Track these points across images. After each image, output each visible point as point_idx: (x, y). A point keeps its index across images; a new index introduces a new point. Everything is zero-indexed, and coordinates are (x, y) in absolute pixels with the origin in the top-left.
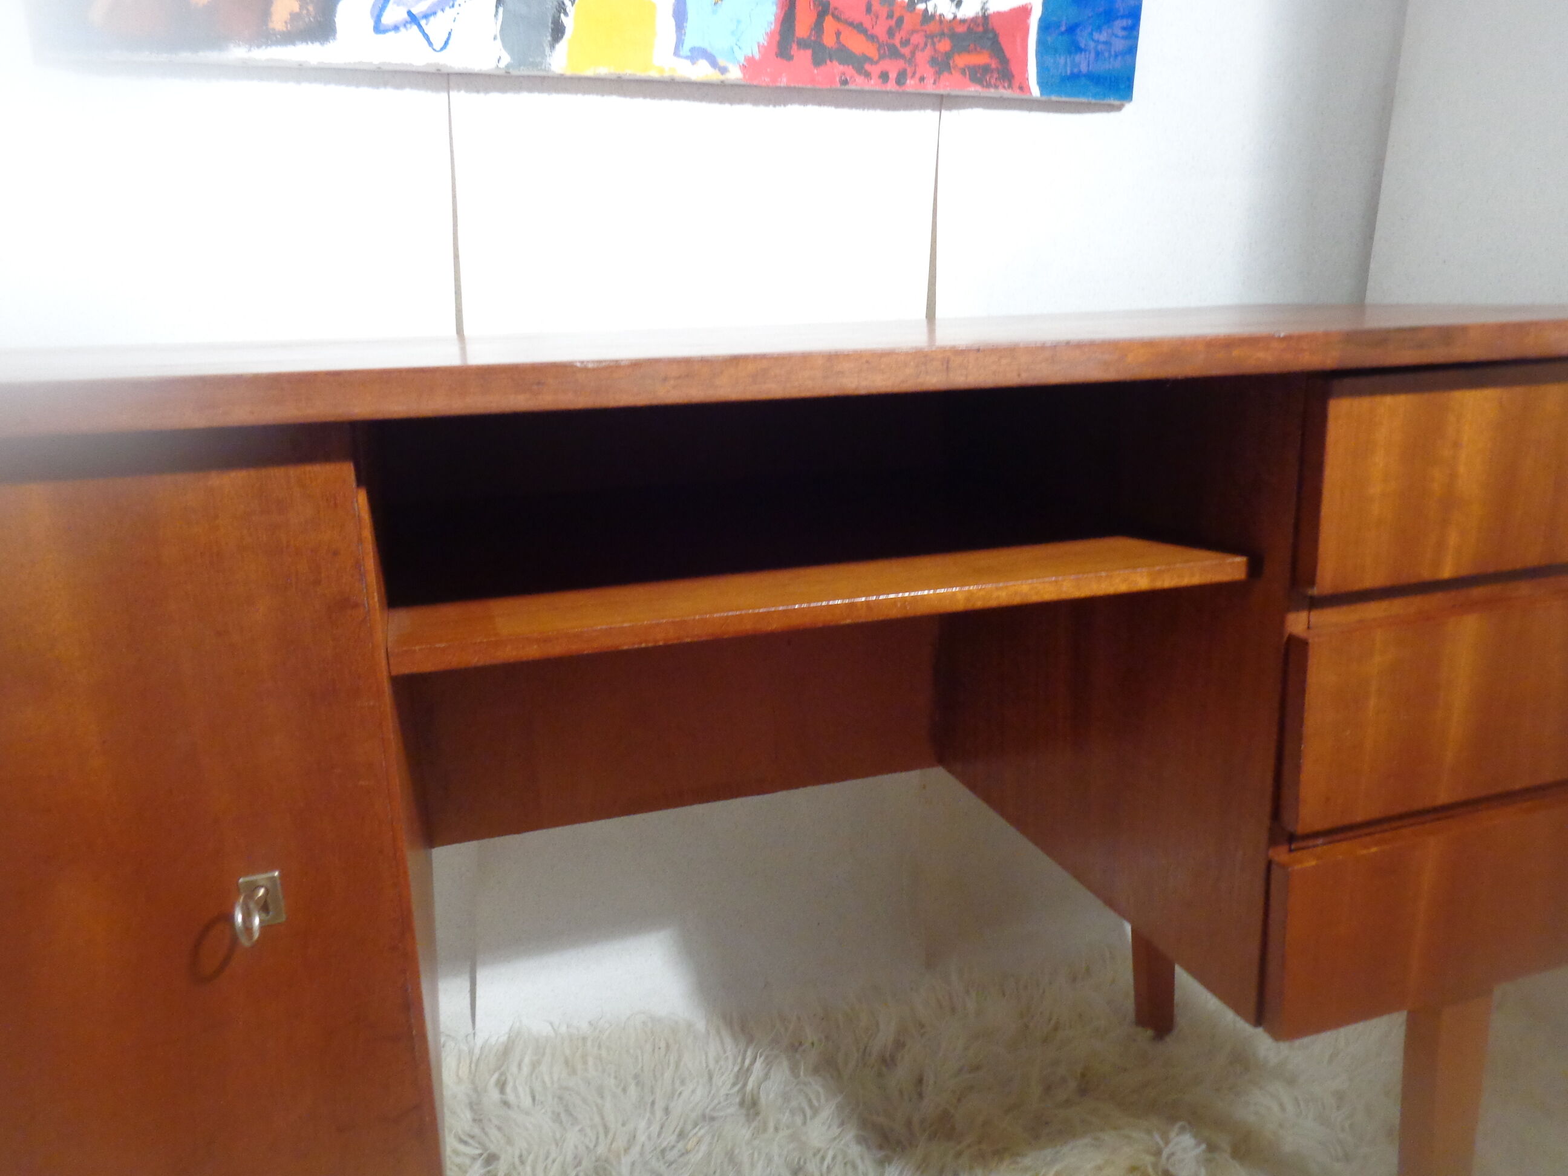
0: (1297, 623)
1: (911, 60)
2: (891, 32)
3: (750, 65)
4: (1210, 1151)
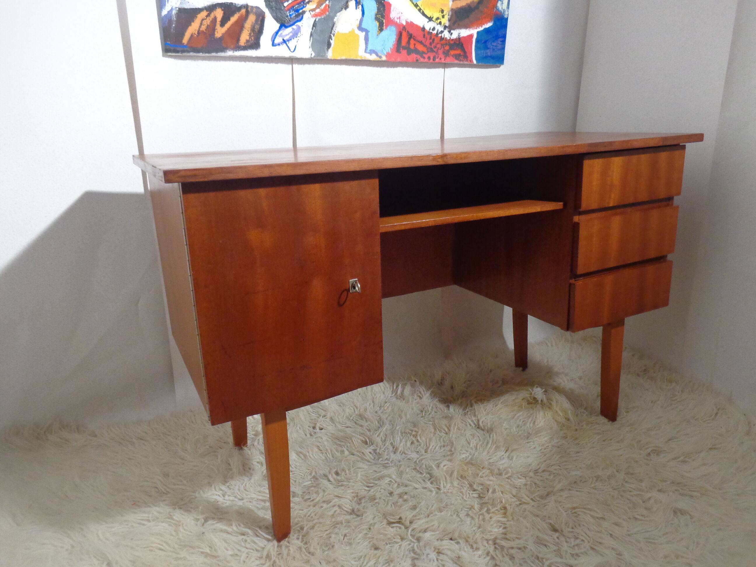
0: (576, 219)
1: (437, 52)
2: (431, 44)
3: (388, 55)
4: (546, 391)
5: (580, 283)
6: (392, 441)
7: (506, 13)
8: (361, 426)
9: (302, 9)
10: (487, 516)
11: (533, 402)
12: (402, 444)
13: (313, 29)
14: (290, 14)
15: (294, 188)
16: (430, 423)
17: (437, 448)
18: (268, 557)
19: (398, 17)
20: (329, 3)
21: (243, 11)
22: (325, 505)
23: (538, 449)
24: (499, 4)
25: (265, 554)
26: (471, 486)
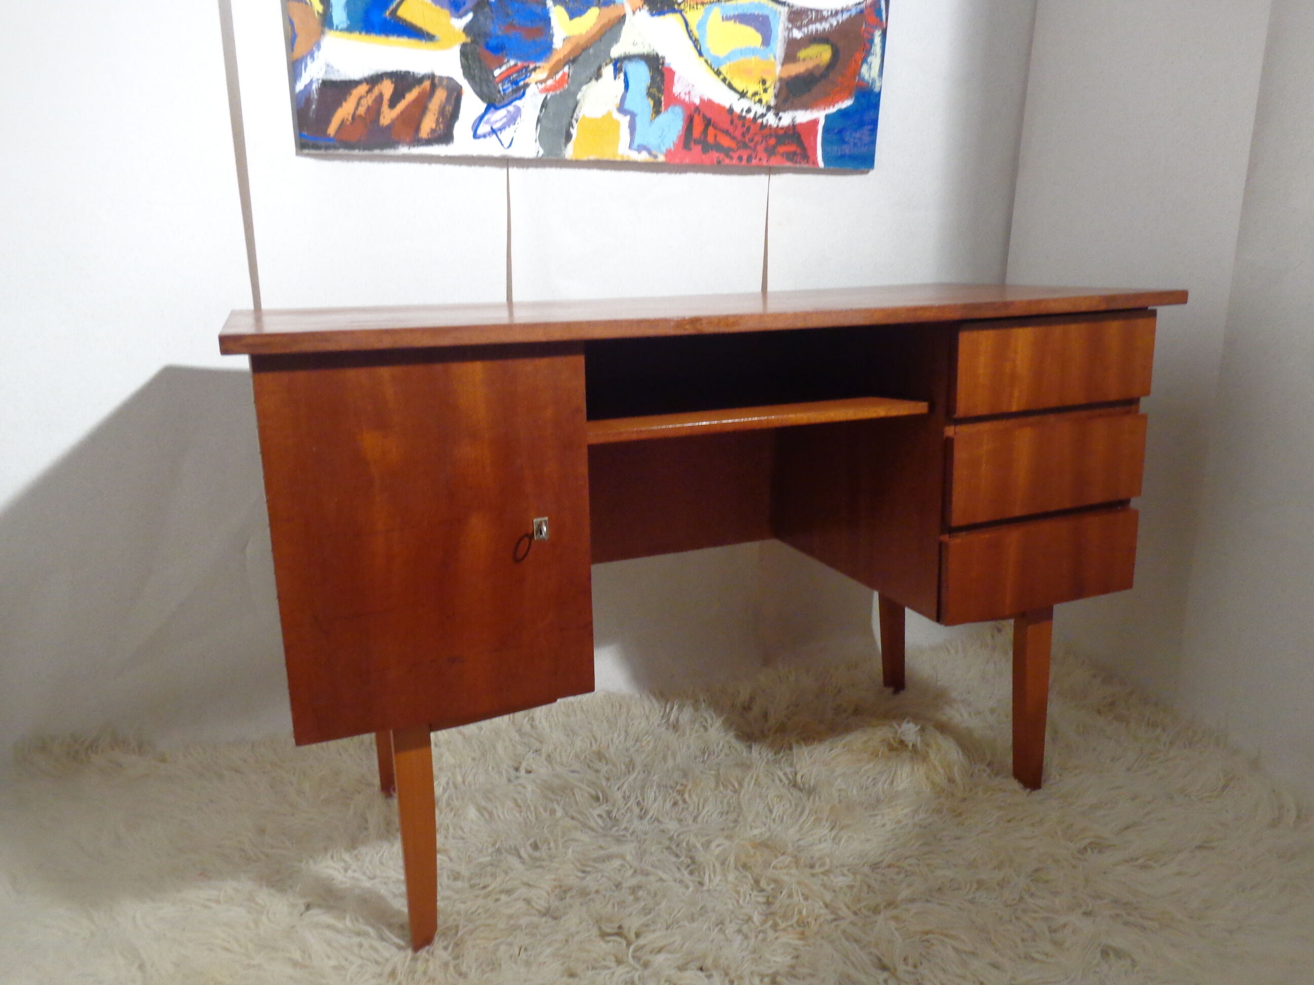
0: (950, 431)
1: (754, 149)
2: (743, 135)
3: (669, 153)
4: (923, 730)
5: (956, 542)
6: (640, 798)
7: (878, 84)
8: (597, 771)
9: (524, 79)
10: (771, 935)
11: (898, 747)
12: (656, 804)
13: (541, 111)
14: (504, 87)
15: (438, 367)
16: (713, 772)
17: (714, 816)
18: (393, 974)
19: (687, 92)
20: (569, 68)
21: (427, 84)
22: (504, 898)
23: (889, 827)
24: (864, 69)
25: (388, 969)
26: (757, 882)
